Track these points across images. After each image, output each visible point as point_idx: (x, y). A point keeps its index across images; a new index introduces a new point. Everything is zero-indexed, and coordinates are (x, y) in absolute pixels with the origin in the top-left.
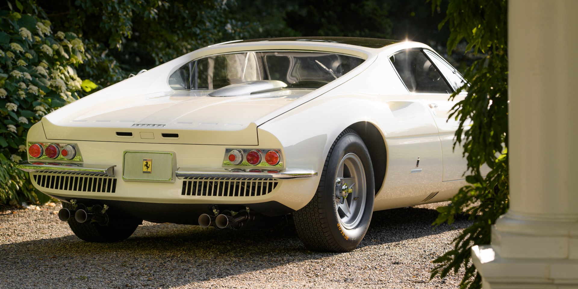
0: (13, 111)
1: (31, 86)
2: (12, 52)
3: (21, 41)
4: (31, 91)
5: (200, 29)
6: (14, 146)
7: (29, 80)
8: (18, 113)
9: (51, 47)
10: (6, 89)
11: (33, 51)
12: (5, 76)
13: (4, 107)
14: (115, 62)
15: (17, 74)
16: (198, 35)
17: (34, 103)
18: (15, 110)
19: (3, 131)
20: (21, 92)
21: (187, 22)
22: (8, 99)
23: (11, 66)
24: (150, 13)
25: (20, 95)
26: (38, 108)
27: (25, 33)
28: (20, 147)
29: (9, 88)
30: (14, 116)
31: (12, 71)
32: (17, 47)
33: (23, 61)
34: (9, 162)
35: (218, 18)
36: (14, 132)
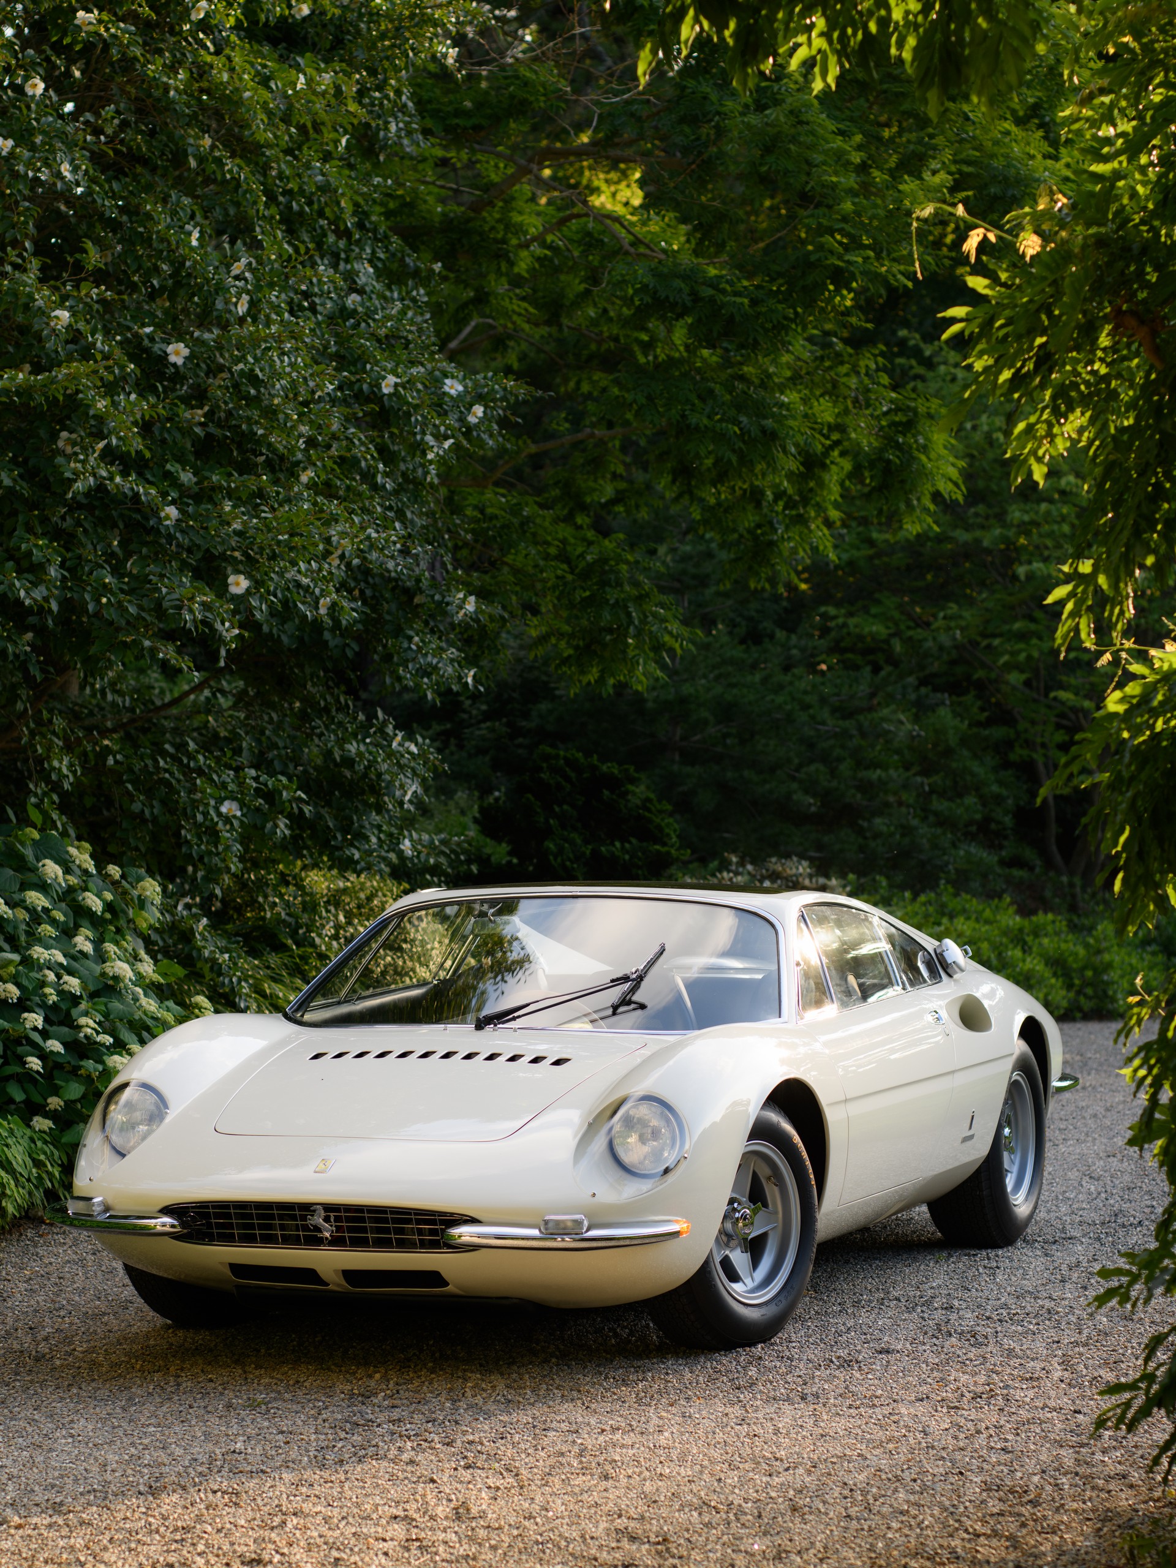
0: (35, 1029)
1: (66, 978)
2: (26, 909)
3: (43, 887)
4: (66, 987)
5: (358, 849)
6: (37, 1099)
7: (61, 965)
8: (45, 1034)
9: (99, 895)
10: (18, 985)
11: (63, 905)
12: (16, 957)
13: (17, 1020)
14: (205, 921)
15: (39, 953)
16: (357, 862)
17: (74, 1012)
18: (40, 1027)
19: (15, 1069)
20: (48, 990)
21: (335, 838)
22: (23, 1005)
23: (23, 938)
24: (276, 826)
25: (45, 995)
26: (83, 1021)
27: (52, 869)
28: (50, 1100)
29: (25, 982)
30: (36, 1037)
31: (28, 949)
32: (37, 899)
33: (49, 928)
34: (28, 1132)
35: (385, 828)
36: (38, 1072)
